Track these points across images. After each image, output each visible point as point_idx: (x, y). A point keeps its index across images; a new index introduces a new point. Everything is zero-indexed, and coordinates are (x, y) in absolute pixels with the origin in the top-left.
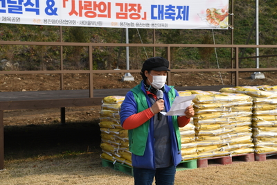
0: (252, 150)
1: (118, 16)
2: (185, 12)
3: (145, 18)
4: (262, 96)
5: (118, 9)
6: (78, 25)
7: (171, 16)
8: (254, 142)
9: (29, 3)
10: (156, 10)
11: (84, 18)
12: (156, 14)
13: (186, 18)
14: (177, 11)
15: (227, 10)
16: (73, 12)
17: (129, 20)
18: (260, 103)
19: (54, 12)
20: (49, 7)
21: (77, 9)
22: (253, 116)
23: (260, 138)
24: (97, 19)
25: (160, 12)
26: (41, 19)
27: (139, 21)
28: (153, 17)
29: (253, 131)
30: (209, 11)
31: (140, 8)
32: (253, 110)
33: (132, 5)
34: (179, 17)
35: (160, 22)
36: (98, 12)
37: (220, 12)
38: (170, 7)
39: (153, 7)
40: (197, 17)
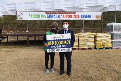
0: (78, 47)
1: (73, 17)
2: (90, 16)
3: (80, 18)
4: (81, 35)
5: (74, 16)
6: (64, 20)
7: (86, 17)
8: (78, 45)
9: (54, 16)
10: (83, 16)
11: (66, 18)
12: (83, 17)
13: (90, 17)
14: (88, 16)
15: (101, 15)
16: (63, 17)
17: (76, 18)
18: (80, 36)
19: (59, 17)
20: (58, 16)
21: (64, 16)
22: (79, 39)
23: (80, 45)
24: (69, 18)
25: (84, 16)
26: (57, 19)
27: (79, 18)
28: (82, 18)
29: (78, 43)
30: (96, 16)
31: (79, 15)
32: (79, 38)
33: (77, 15)
34: (88, 17)
35: (84, 18)
36: (69, 17)
37: (99, 16)
38: (86, 15)
39: (82, 15)
40: (93, 17)
